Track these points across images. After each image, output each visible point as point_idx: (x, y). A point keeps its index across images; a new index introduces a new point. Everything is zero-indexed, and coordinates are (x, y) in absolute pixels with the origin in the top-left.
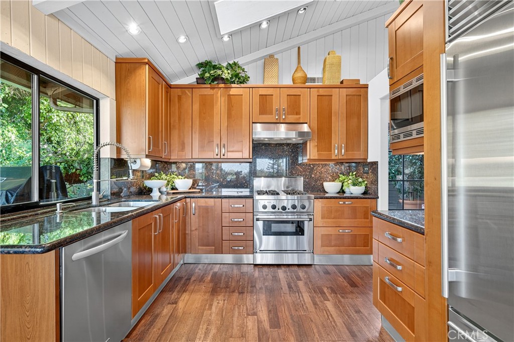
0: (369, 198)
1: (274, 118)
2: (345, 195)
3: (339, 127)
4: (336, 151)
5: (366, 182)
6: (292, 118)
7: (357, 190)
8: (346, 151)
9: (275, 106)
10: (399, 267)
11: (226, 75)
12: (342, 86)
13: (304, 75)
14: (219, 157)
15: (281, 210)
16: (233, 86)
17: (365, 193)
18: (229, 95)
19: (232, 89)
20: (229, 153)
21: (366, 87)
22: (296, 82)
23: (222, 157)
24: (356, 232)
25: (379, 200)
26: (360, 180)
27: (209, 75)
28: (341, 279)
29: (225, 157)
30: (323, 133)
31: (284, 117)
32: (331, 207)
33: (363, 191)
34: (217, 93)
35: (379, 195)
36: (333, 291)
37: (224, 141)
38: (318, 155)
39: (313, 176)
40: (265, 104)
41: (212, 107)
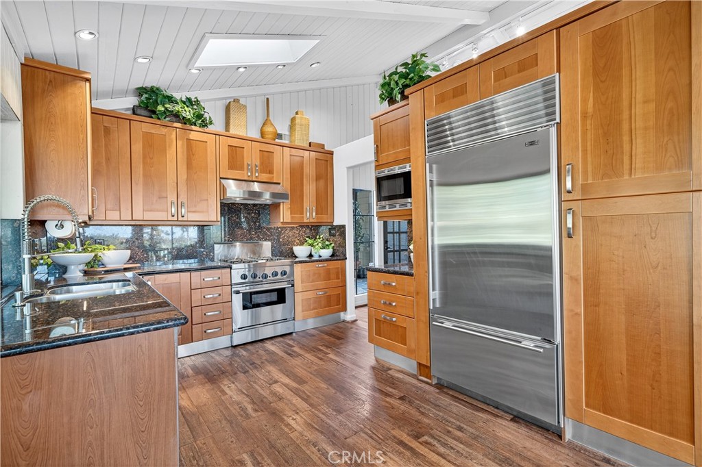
0: (337, 260)
1: (245, 175)
2: (313, 259)
3: (310, 190)
4: (308, 214)
5: (333, 245)
6: (265, 177)
7: (326, 253)
8: (316, 214)
9: (247, 161)
10: (394, 304)
11: (188, 113)
12: (310, 149)
13: (274, 131)
14: (175, 218)
15: (261, 279)
16: (194, 129)
17: (333, 255)
18: (189, 140)
19: (192, 132)
20: (190, 214)
21: (331, 153)
22: (267, 136)
23: (180, 219)
24: (330, 293)
25: (347, 261)
26: (327, 243)
27: (163, 109)
28: (327, 337)
29: (185, 219)
30: (296, 195)
31: (257, 175)
32: (309, 271)
33: (331, 254)
34: (171, 134)
35: (347, 256)
36: (327, 347)
37: (183, 198)
38: (292, 218)
39: (281, 240)
40: (235, 158)
41: (163, 151)
